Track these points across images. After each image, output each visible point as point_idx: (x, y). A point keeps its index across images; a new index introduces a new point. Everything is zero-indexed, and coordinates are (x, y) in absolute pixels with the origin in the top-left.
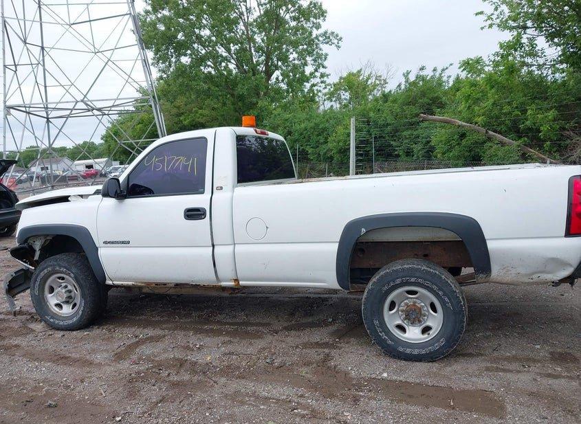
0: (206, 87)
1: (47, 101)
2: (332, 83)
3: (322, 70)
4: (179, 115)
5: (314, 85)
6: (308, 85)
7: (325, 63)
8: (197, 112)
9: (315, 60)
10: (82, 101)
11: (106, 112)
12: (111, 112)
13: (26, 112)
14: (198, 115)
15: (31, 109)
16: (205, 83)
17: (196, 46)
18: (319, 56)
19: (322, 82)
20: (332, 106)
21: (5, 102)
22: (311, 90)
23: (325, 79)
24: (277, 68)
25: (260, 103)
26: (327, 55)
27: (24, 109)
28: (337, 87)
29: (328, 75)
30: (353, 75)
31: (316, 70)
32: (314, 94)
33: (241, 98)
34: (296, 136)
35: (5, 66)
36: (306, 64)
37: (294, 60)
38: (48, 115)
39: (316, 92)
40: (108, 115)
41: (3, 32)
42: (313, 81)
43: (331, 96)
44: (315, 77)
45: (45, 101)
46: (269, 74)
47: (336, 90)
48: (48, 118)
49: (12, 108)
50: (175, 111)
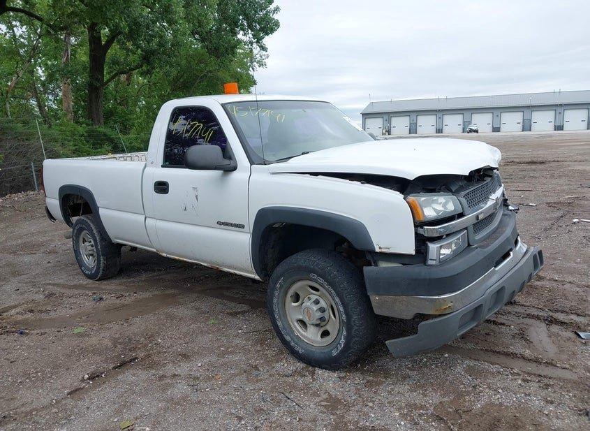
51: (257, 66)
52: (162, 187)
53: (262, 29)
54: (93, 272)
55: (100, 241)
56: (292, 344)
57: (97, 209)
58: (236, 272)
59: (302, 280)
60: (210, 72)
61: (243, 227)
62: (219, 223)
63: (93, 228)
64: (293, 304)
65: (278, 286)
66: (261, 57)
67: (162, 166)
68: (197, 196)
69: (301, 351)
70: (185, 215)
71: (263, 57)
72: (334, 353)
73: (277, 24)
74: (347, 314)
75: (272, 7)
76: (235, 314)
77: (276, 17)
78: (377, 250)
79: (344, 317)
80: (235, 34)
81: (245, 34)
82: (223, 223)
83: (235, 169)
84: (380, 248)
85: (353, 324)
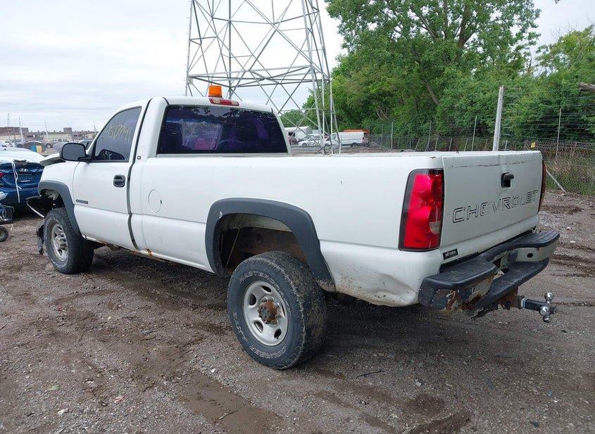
0: (389, 54)
1: (230, 70)
2: (547, 45)
3: (530, 30)
4: (368, 84)
5: (519, 48)
6: (513, 48)
7: (536, 22)
8: (385, 80)
9: (522, 19)
10: (249, 70)
11: (280, 82)
12: (284, 82)
13: (209, 81)
14: (386, 83)
15: (214, 79)
16: (388, 50)
17: (386, 10)
18: (529, 13)
19: (531, 44)
20: (546, 72)
21: (188, 72)
22: (517, 53)
23: (534, 40)
24: (474, 30)
25: (447, 70)
26: (538, 11)
27: (207, 79)
28: (555, 49)
29: (537, 36)
30: (578, 34)
31: (523, 31)
32: (520, 58)
33: (427, 65)
34: (478, 107)
35: (190, 40)
36: (511, 24)
37: (497, 19)
38: (230, 84)
39: (523, 55)
40: (281, 84)
41: (191, 9)
42: (520, 43)
43: (545, 60)
44: (521, 38)
45: (228, 71)
46: (464, 38)
47: (554, 53)
48: (230, 87)
49: (195, 77)
50: (364, 79)
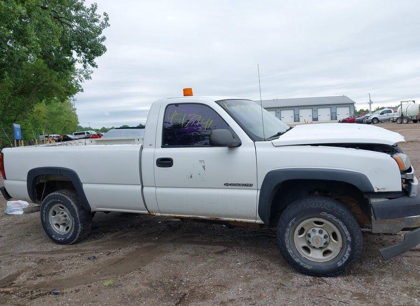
51: (85, 79)
52: (165, 163)
53: (92, 52)
54: (68, 238)
55: (79, 210)
56: (302, 264)
57: (80, 185)
58: (236, 219)
59: (310, 218)
60: (46, 82)
61: (251, 185)
62: (226, 185)
63: (71, 201)
64: (300, 236)
65: (290, 224)
66: (87, 72)
67: (162, 147)
68: (204, 167)
69: (309, 268)
70: (191, 181)
71: (89, 73)
72: (340, 264)
73: (105, 49)
74: (352, 236)
75: (100, 36)
76: (221, 253)
77: (103, 43)
78: (376, 191)
79: (349, 239)
80: (70, 54)
81: (79, 55)
82: (230, 185)
83: (240, 145)
84: (378, 189)
85: (356, 242)
